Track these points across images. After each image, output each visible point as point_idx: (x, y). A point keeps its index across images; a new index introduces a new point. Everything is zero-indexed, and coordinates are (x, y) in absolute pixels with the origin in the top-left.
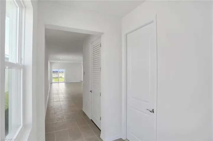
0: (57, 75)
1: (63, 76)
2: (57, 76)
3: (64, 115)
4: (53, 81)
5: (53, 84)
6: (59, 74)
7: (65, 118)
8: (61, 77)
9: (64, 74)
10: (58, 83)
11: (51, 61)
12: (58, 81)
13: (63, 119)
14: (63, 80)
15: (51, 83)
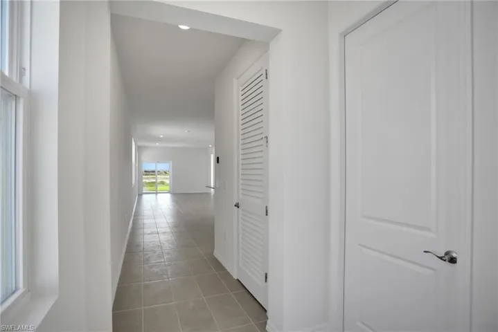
0: (153, 178)
1: (167, 182)
2: (154, 180)
3: (169, 265)
4: (145, 189)
5: (144, 196)
6: (158, 176)
7: (169, 273)
8: (163, 183)
9: (168, 177)
10: (156, 193)
11: (140, 144)
12: (156, 191)
13: (165, 277)
14: (167, 188)
15: (139, 195)
